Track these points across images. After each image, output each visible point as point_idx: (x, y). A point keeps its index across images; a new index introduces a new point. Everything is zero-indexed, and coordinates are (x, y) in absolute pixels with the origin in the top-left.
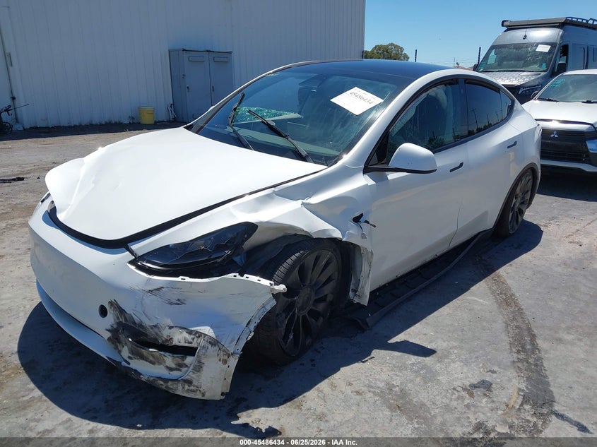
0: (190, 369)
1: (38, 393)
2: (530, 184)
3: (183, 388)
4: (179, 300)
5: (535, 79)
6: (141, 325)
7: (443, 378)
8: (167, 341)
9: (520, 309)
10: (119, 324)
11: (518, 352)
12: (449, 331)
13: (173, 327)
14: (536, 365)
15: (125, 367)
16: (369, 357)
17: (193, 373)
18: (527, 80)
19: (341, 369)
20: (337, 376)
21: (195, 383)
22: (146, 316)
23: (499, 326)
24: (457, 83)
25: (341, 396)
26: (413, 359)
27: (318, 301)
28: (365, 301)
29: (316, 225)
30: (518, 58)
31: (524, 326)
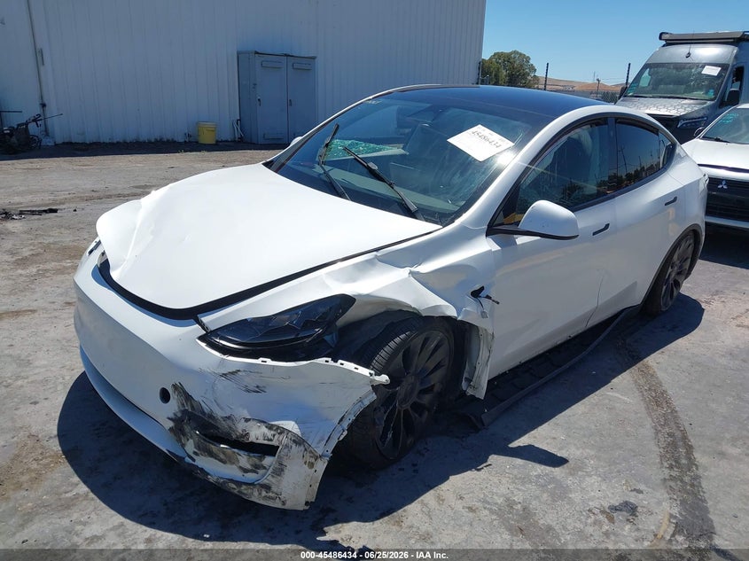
0: (269, 472)
1: (83, 489)
2: (691, 249)
3: (260, 494)
4: (258, 387)
5: (700, 110)
6: (211, 416)
7: (576, 496)
8: (242, 436)
9: (674, 411)
10: (184, 412)
11: (671, 467)
12: (584, 436)
13: (250, 420)
14: (692, 485)
15: (189, 464)
16: (485, 464)
17: (273, 476)
18: (689, 110)
19: (451, 477)
20: (445, 486)
21: (274, 489)
22: (218, 405)
23: (647, 430)
24: (606, 124)
25: (449, 512)
26: (539, 469)
27: (423, 392)
28: (481, 393)
29: (426, 300)
30: (679, 81)
31: (678, 434)
